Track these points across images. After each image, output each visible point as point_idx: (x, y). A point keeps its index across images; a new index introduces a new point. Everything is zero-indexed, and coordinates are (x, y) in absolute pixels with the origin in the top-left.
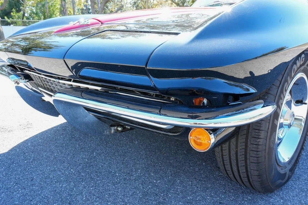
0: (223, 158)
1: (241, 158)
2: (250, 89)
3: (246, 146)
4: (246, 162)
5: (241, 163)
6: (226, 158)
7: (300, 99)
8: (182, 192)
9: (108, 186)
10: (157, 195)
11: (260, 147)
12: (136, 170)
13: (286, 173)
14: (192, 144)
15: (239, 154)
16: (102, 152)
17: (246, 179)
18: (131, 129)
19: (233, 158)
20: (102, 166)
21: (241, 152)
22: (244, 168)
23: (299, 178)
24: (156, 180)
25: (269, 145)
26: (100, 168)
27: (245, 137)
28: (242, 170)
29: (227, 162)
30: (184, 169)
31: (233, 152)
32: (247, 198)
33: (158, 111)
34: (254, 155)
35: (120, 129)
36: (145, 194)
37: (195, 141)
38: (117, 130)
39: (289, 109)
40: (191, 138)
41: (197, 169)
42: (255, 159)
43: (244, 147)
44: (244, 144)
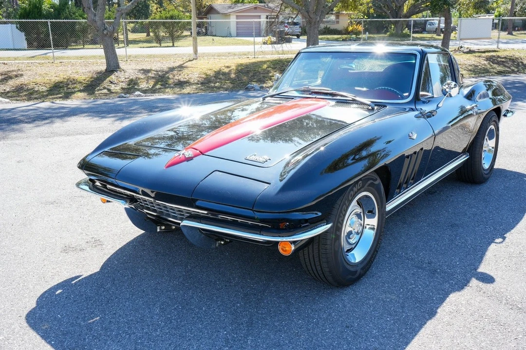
0: (305, 260)
1: (317, 259)
2: (318, 213)
3: (319, 251)
4: (320, 263)
5: (317, 263)
6: (307, 260)
7: (371, 210)
8: (275, 291)
9: (213, 291)
10: (255, 295)
11: (327, 250)
12: (234, 279)
13: (357, 271)
14: (281, 251)
15: (315, 257)
16: (195, 265)
17: (322, 275)
18: (230, 242)
19: (312, 260)
20: (201, 277)
21: (316, 255)
22: (319, 266)
23: (373, 276)
24: (253, 285)
25: (334, 249)
26: (200, 279)
27: (317, 244)
28: (319, 268)
29: (308, 264)
30: (277, 275)
31: (311, 256)
32: (327, 292)
33: (259, 233)
34: (324, 257)
35: (223, 243)
36: (246, 295)
37: (282, 249)
38: (221, 244)
39: (359, 220)
40: (280, 247)
41: (288, 274)
42: (325, 259)
43: (317, 251)
44: (317, 249)
